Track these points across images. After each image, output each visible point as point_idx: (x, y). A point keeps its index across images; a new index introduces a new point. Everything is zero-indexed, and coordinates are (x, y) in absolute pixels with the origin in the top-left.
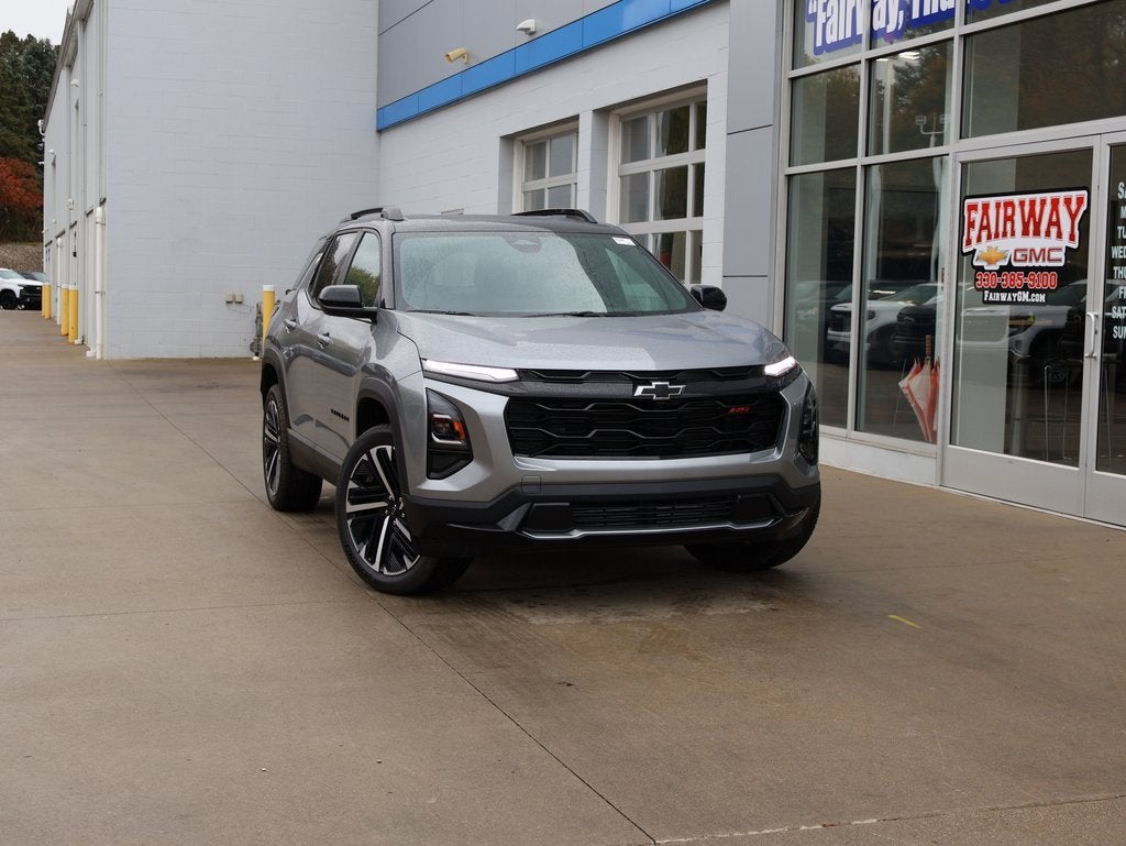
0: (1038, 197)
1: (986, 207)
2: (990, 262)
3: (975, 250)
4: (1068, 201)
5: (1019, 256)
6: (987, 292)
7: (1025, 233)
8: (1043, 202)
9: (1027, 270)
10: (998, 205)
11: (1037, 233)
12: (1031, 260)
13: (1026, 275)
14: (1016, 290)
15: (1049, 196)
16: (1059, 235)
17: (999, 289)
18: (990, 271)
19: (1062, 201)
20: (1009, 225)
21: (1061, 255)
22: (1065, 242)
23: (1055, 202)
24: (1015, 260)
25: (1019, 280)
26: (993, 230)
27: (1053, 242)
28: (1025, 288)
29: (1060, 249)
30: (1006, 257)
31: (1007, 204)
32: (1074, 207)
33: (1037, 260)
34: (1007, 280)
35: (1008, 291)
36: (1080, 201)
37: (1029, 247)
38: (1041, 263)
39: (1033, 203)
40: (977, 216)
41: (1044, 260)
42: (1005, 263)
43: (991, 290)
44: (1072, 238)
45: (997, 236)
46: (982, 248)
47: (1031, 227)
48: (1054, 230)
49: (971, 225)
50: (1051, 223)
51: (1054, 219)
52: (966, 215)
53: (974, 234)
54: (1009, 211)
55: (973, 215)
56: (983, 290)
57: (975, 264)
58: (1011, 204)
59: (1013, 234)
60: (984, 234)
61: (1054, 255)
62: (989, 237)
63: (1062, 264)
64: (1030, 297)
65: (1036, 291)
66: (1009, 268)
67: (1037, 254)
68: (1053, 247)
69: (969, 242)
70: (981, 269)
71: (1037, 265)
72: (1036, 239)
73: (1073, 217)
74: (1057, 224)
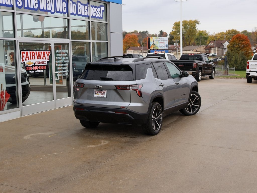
0: (40, 51)
1: (27, 53)
2: (29, 65)
3: (25, 62)
4: (47, 53)
5: (37, 63)
6: (29, 71)
7: (38, 58)
8: (41, 52)
9: (39, 66)
10: (30, 53)
11: (40, 58)
12: (40, 64)
13: (39, 67)
14: (37, 70)
15: (42, 51)
16: (45, 59)
17: (32, 70)
18: (30, 67)
19: (45, 52)
20: (33, 57)
21: (46, 62)
22: (47, 60)
23: (44, 53)
24: (36, 64)
25: (37, 68)
26: (29, 58)
27: (44, 60)
28: (39, 69)
29: (46, 61)
30: (33, 64)
31: (32, 53)
32: (48, 54)
33: (41, 64)
34: (34, 68)
35: (35, 70)
36: (49, 53)
37: (39, 61)
38: (42, 64)
39: (39, 53)
40: (25, 55)
41: (42, 63)
42: (33, 65)
43: (30, 70)
44: (48, 59)
45: (31, 59)
46: (27, 62)
47: (39, 57)
48: (44, 58)
49: (23, 57)
50: (43, 57)
51: (44, 56)
52: (21, 54)
53: (24, 59)
54: (33, 54)
55: (24, 54)
56: (28, 71)
57: (25, 65)
58: (34, 52)
59: (35, 58)
60: (27, 59)
61: (44, 63)
62: (29, 59)
63: (46, 64)
64: (40, 71)
65: (41, 70)
66: (35, 65)
67: (41, 62)
68: (44, 61)
69: (23, 60)
70: (27, 66)
71: (41, 65)
72: (40, 60)
73: (48, 55)
74: (45, 57)
